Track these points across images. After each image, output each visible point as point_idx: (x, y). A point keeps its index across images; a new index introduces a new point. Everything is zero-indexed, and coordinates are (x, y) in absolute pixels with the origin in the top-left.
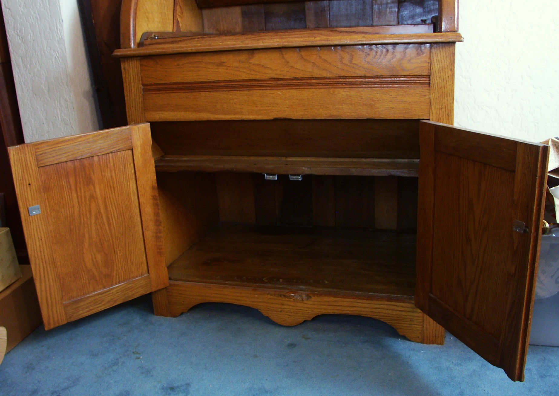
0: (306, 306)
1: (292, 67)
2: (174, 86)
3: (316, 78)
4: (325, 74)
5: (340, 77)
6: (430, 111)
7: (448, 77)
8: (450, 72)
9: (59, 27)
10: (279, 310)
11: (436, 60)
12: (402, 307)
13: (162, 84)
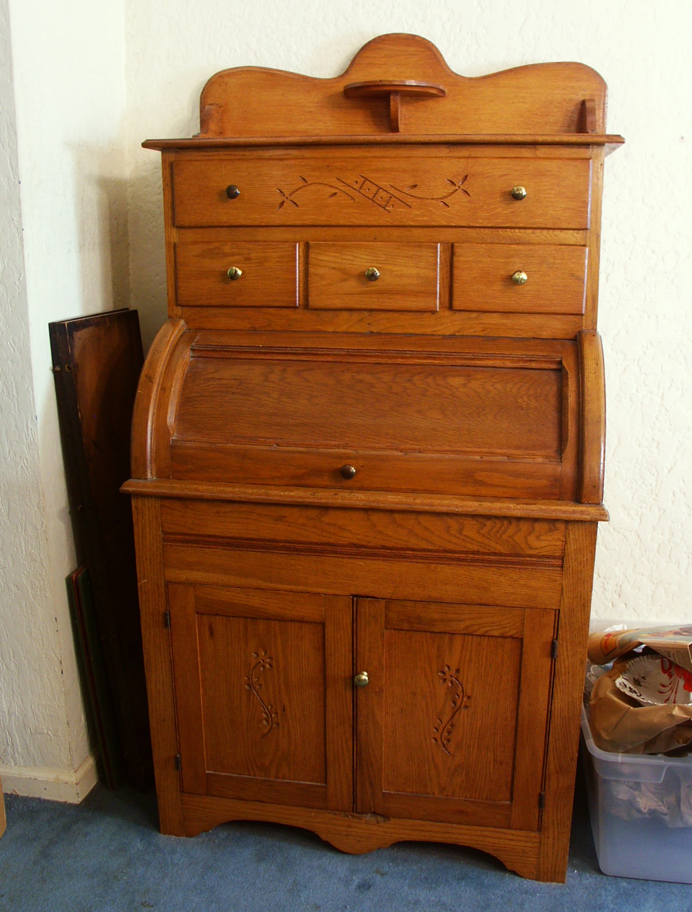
0: (381, 829)
1: (380, 532)
2: (210, 539)
3: (412, 550)
4: (424, 545)
5: (445, 551)
6: (560, 600)
7: (587, 560)
8: (589, 555)
9: (30, 426)
10: (345, 833)
11: (573, 539)
12: (512, 835)
13: (192, 535)
